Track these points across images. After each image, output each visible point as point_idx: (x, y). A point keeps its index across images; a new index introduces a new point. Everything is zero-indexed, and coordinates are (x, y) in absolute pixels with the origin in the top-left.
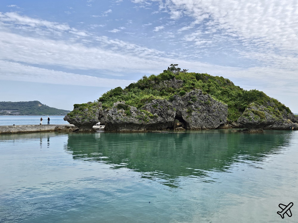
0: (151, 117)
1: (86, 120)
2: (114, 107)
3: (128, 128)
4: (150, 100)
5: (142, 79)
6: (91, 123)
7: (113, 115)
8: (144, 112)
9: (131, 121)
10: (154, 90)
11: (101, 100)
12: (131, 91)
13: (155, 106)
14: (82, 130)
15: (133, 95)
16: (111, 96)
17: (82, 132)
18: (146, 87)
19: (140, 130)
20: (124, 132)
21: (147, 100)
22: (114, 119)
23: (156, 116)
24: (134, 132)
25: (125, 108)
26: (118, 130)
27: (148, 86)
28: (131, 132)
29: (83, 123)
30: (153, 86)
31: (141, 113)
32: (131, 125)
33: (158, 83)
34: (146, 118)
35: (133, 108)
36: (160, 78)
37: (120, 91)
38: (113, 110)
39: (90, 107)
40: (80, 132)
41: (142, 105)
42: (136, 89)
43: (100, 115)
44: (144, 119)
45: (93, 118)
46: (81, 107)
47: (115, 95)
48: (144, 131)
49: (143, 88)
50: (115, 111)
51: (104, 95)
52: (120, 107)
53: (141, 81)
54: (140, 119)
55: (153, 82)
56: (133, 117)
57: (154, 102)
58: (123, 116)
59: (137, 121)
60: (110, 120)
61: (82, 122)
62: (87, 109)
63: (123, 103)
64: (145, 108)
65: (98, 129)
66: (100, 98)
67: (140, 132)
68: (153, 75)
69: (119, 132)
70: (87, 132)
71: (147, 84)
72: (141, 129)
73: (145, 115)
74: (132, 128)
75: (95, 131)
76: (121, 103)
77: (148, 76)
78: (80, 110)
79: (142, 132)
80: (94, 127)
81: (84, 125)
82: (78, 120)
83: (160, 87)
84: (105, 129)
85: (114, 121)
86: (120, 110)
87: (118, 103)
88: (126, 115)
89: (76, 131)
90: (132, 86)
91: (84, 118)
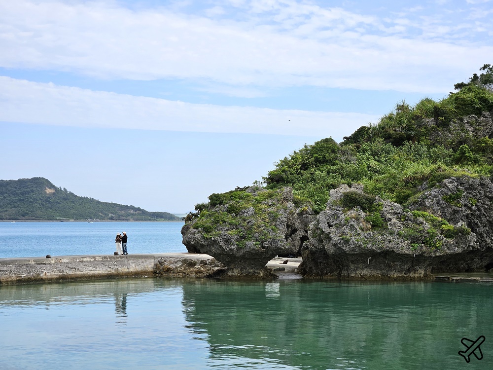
0: (449, 234)
1: (251, 244)
2: (334, 203)
3: (375, 268)
4: (435, 180)
5: (395, 112)
6: (266, 252)
7: (330, 226)
8: (423, 216)
9: (386, 246)
12: (364, 151)
13: (453, 198)
14: (236, 272)
16: (305, 166)
17: (238, 279)
18: (409, 138)
19: (412, 275)
20: (363, 280)
21: (424, 178)
22: (335, 238)
23: (462, 231)
24: (395, 280)
25: (366, 204)
26: (345, 273)
27: (413, 133)
28: (385, 280)
29: (242, 252)
30: (429, 132)
31: (415, 221)
32: (386, 257)
33: (445, 125)
34: (433, 236)
36: (451, 107)
37: (333, 151)
38: (329, 212)
39: (258, 202)
40: (231, 279)
42: (379, 144)
43: (288, 226)
44: (427, 240)
45: (271, 235)
46: (232, 202)
47: (319, 162)
48: (426, 275)
49: (398, 142)
50: (336, 216)
51: (285, 162)
52: (350, 201)
53: (390, 118)
54: (414, 240)
55: (430, 122)
56: (391, 234)
58: (362, 230)
59: (404, 247)
60: (321, 241)
61: (239, 249)
62: (251, 208)
63: (358, 188)
65: (282, 270)
66: (270, 174)
67: (413, 280)
68: (428, 101)
69: (349, 279)
70: (250, 279)
71: (409, 128)
72: (415, 271)
73: (427, 226)
74: (389, 267)
75: (272, 275)
76: (353, 189)
78: (229, 211)
79: (420, 280)
80: (271, 263)
81: (244, 258)
82: (227, 241)
83: (450, 137)
84: (302, 270)
85: (335, 245)
86: (353, 213)
87: (344, 189)
88: (369, 226)
91: (242, 238)
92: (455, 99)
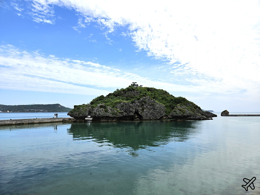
0: (120, 113)
1: (81, 115)
2: (98, 107)
3: (106, 120)
4: (120, 103)
5: (116, 91)
6: (84, 117)
7: (97, 111)
8: (115, 109)
9: (108, 115)
10: (123, 97)
11: (92, 103)
12: (110, 98)
13: (123, 106)
14: (78, 121)
15: (111, 100)
16: (97, 101)
17: (78, 122)
18: (118, 95)
19: (113, 121)
20: (104, 122)
21: (118, 103)
22: (98, 114)
23: (122, 112)
24: (110, 122)
25: (105, 107)
26: (100, 121)
27: (119, 94)
28: (108, 122)
29: (79, 116)
30: (122, 94)
31: (114, 111)
32: (108, 118)
33: (125, 93)
34: (117, 113)
35: (109, 108)
36: (126, 90)
37: (103, 98)
38: (97, 109)
39: (84, 107)
40: (77, 122)
41: (115, 106)
42: (112, 96)
43: (89, 112)
44: (116, 114)
45: (85, 113)
46: (78, 107)
47: (100, 100)
48: (116, 121)
49: (116, 96)
50: (98, 109)
51: (94, 100)
52: (101, 107)
53: (115, 92)
54: (113, 114)
55: (123, 92)
56: (109, 113)
57: (122, 104)
58: (103, 112)
59: (111, 115)
60: (95, 114)
61: (78, 116)
62: (82, 108)
63: (103, 104)
64: (117, 108)
65: (88, 120)
66: (91, 102)
67: (113, 122)
68: (123, 89)
69: (101, 122)
70: (81, 122)
71: (119, 93)
72: (114, 120)
73: (116, 111)
74: (108, 119)
75: (86, 121)
76: (102, 104)
77: (119, 89)
78: (77, 109)
79: (115, 122)
80: (86, 119)
81: (79, 118)
82: (76, 115)
83: (126, 95)
84: (92, 120)
85: (97, 115)
86: (101, 109)
87: (101, 104)
88: (104, 111)
89: (75, 122)
90: (110, 94)
91: (79, 114)
92: (127, 88)
